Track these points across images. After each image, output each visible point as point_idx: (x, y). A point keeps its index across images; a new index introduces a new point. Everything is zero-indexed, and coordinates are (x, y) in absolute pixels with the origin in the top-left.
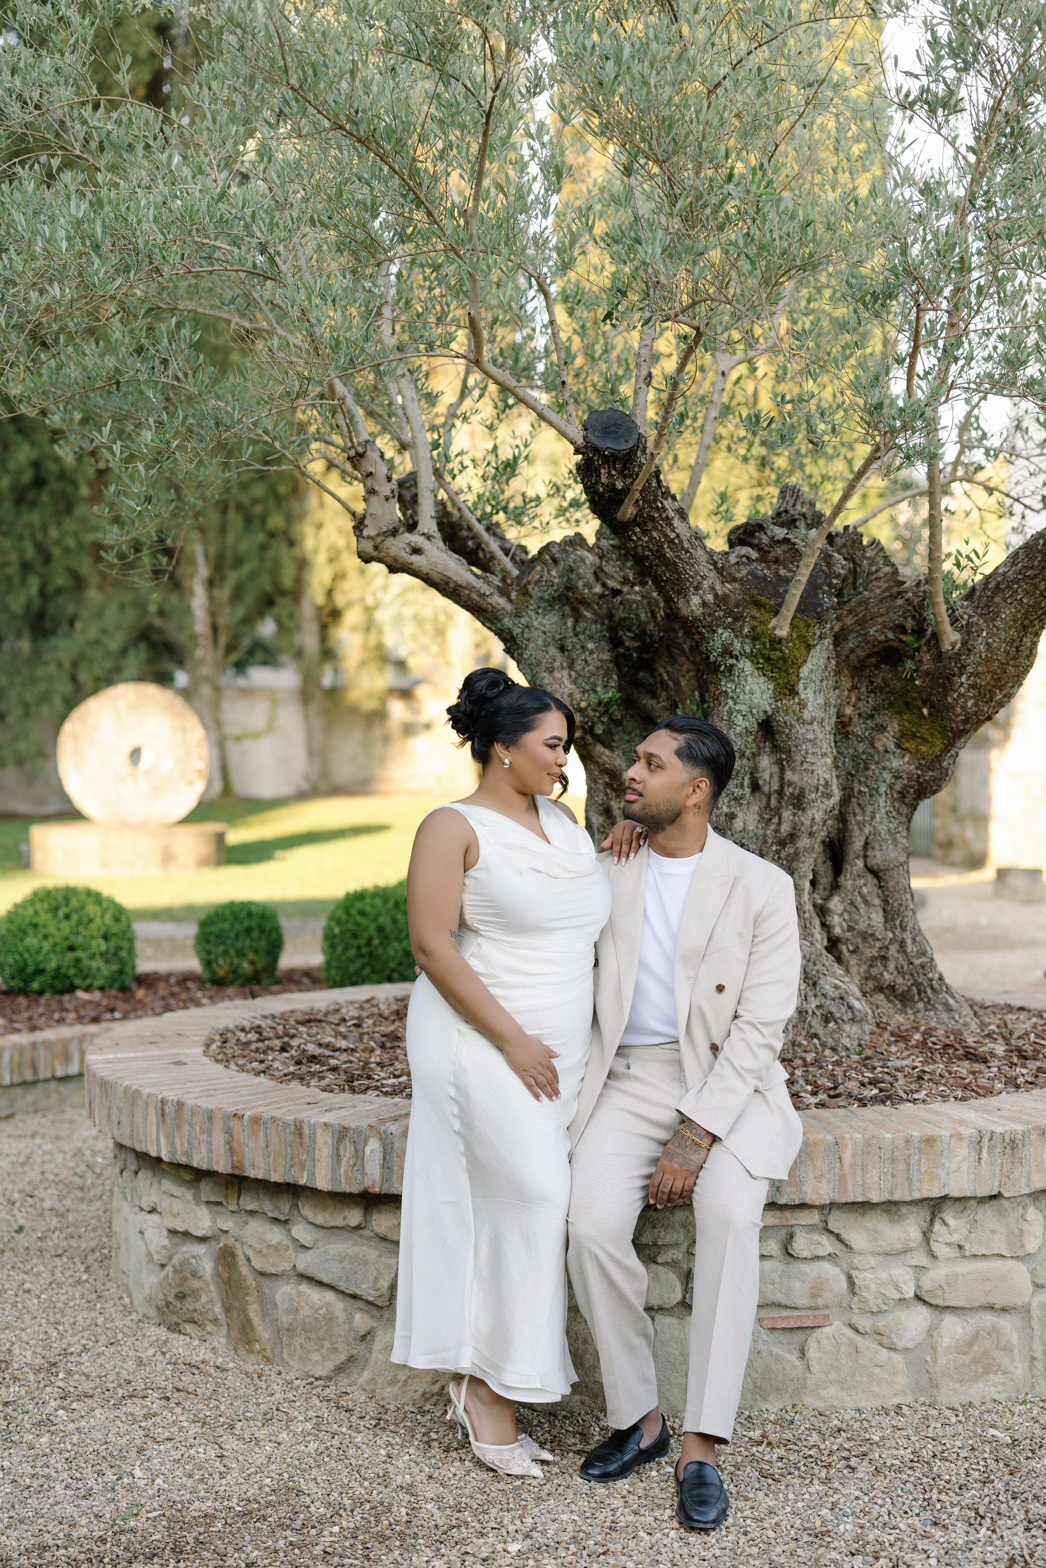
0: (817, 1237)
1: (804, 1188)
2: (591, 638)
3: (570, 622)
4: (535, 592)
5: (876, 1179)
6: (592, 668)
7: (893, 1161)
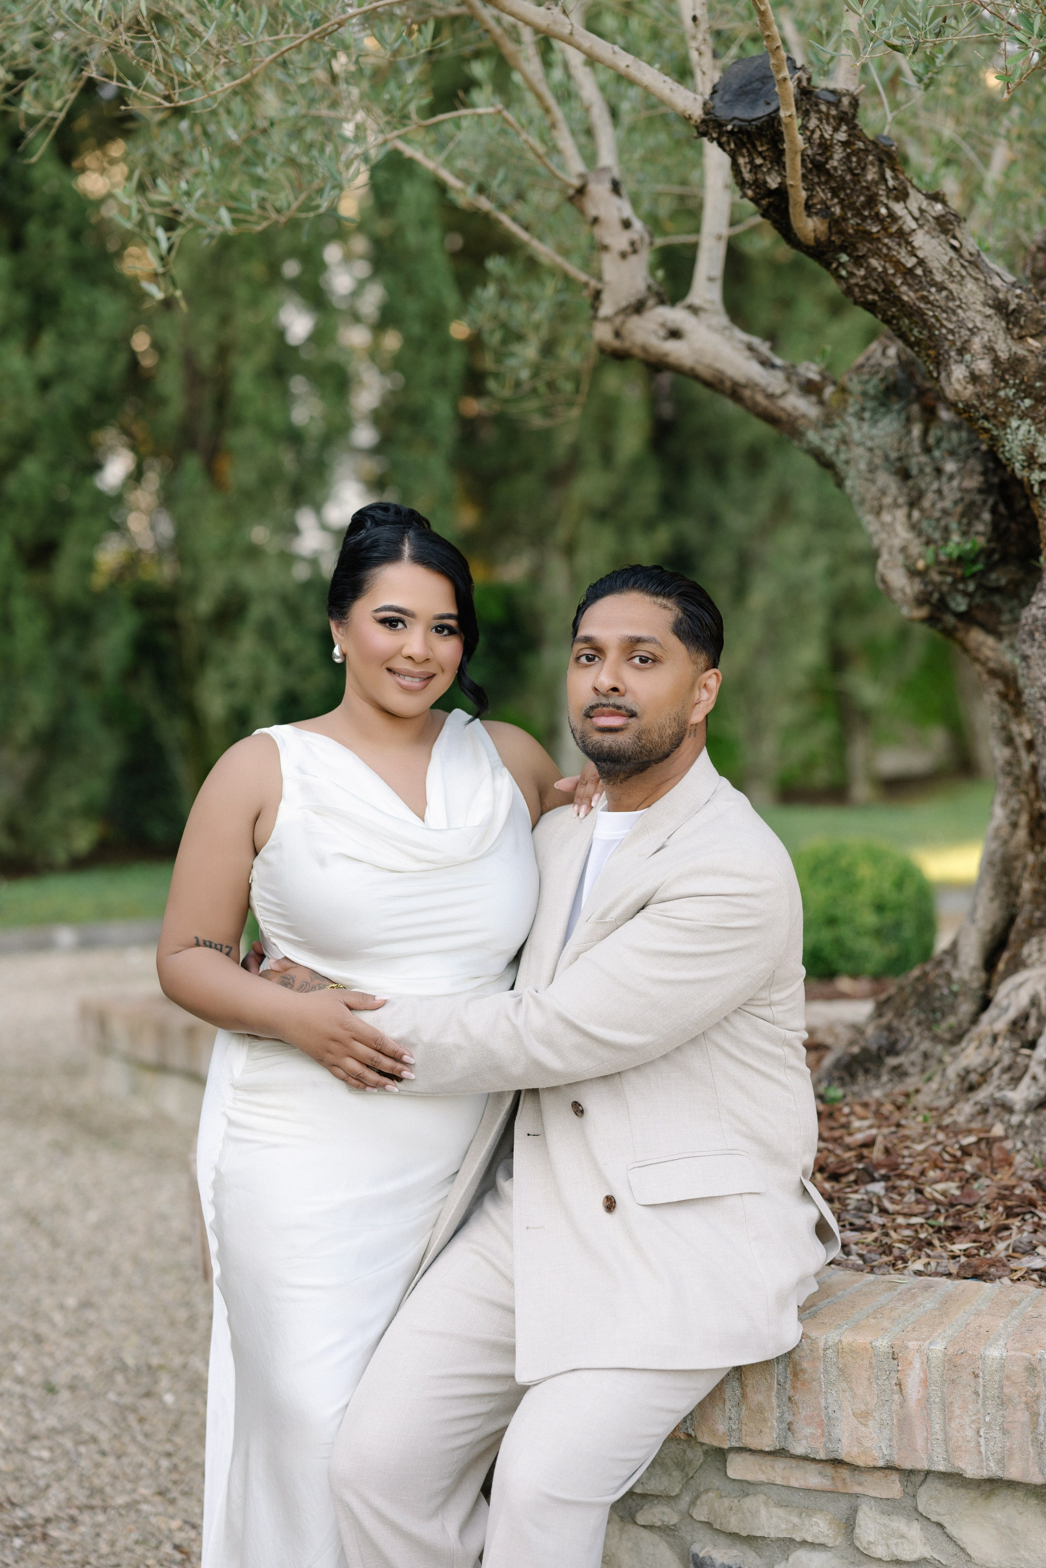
0: (899, 1524)
1: (837, 1432)
2: (952, 453)
3: (916, 430)
4: (855, 386)
5: (970, 1433)
6: (948, 504)
7: (1003, 1402)
